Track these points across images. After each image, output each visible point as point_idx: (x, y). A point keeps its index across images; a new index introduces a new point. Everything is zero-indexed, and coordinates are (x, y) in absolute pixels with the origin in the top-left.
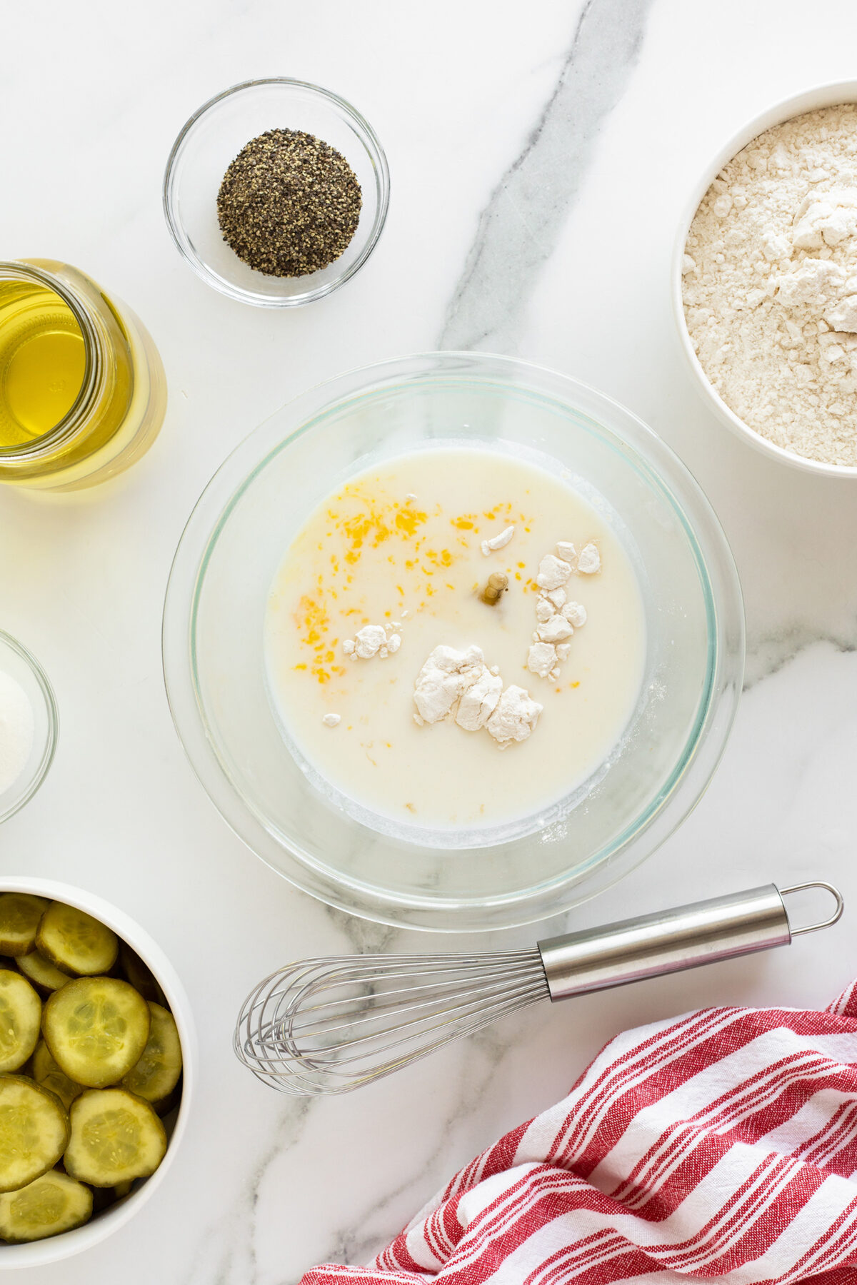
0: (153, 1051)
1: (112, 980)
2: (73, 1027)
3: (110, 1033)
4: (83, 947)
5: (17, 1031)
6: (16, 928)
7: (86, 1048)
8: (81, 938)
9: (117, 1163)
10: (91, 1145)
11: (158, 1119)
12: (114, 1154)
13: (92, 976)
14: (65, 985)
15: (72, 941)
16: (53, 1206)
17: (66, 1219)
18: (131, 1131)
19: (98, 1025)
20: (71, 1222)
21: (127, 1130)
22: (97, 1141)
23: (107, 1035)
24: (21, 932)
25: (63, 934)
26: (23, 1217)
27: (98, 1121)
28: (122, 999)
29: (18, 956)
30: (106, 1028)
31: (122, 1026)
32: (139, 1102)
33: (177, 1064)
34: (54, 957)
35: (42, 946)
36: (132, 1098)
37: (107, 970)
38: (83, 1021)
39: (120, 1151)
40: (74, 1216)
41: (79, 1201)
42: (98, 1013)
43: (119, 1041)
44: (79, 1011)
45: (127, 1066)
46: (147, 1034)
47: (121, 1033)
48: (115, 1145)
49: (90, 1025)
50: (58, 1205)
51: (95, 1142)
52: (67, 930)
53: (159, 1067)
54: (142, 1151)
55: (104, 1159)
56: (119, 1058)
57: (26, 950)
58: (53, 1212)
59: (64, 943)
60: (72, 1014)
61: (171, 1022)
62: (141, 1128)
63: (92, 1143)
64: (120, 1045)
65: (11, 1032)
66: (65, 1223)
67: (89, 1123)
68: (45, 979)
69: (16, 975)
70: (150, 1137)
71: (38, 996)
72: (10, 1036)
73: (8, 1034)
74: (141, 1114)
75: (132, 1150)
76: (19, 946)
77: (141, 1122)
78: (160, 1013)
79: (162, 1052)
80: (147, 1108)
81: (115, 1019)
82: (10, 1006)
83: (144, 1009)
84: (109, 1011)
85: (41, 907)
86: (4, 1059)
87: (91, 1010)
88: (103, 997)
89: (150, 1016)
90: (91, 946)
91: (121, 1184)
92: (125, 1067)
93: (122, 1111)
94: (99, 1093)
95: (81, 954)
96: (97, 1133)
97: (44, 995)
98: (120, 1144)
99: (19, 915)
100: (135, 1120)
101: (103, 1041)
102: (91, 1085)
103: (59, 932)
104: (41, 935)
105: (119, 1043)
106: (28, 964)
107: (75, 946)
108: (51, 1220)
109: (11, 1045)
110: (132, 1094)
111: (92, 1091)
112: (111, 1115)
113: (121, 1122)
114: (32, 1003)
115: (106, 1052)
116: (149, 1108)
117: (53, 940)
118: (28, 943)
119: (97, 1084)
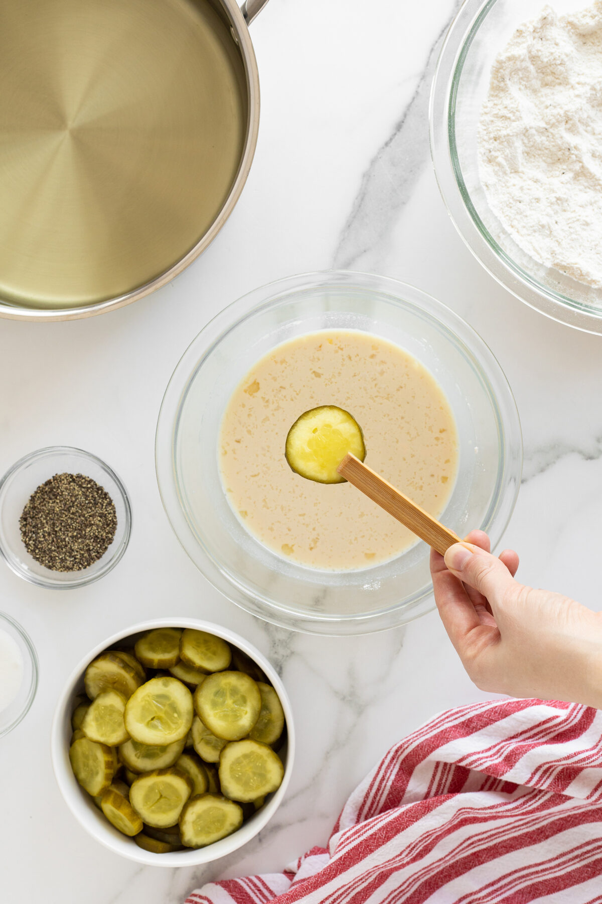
0: (265, 713)
1: (233, 672)
2: (214, 705)
3: (237, 705)
4: (210, 654)
5: (179, 714)
6: (165, 651)
7: (225, 717)
8: (207, 650)
9: (255, 786)
10: (237, 777)
11: (276, 754)
12: (252, 781)
13: (221, 671)
14: (204, 680)
15: (202, 652)
16: (218, 821)
17: (228, 828)
18: (260, 765)
19: (229, 701)
20: (230, 829)
21: (258, 764)
22: (240, 774)
23: (236, 706)
24: (169, 652)
25: (196, 649)
26: (201, 831)
27: (238, 762)
28: (240, 682)
29: (170, 667)
30: (234, 702)
31: (244, 700)
32: (262, 746)
33: (281, 718)
34: (194, 663)
35: (185, 658)
36: (258, 744)
37: (228, 666)
38: (220, 700)
39: (255, 778)
40: (232, 825)
41: (233, 814)
42: (228, 694)
43: (244, 709)
44: (217, 693)
45: (252, 724)
46: (260, 703)
47: (244, 705)
48: (251, 775)
49: (224, 702)
50: (221, 820)
51: (238, 775)
52: (198, 646)
53: (270, 722)
54: (269, 776)
55: (246, 785)
56: (246, 720)
57: (174, 663)
58: (219, 824)
59: (198, 654)
60: (212, 697)
61: (273, 692)
62: (266, 761)
63: (237, 776)
64: (245, 712)
65: (176, 715)
66: (227, 830)
67: (233, 764)
68: (191, 678)
69: (172, 679)
70: (272, 766)
71: (189, 690)
72: (176, 718)
73: (174, 717)
74: (264, 752)
75: (262, 776)
76: (170, 661)
77: (265, 758)
78: (266, 688)
79: (270, 712)
80: (267, 748)
81: (239, 696)
82: (172, 699)
83: (256, 687)
84: (234, 691)
85: (178, 635)
86: (174, 733)
87: (223, 693)
88: (229, 684)
89: (260, 691)
90: (214, 653)
91: (259, 798)
92: (251, 725)
93: (252, 753)
94: (236, 744)
95: (209, 659)
96: (239, 769)
97: (192, 689)
98: (254, 774)
99: (165, 643)
100: (261, 757)
101: (233, 711)
102: (231, 739)
103: (193, 647)
104: (183, 651)
105: (244, 710)
106: (177, 671)
107: (205, 655)
108: (218, 830)
109: (177, 723)
110: (256, 741)
111: (231, 743)
112: (246, 756)
113: (252, 760)
114: (185, 694)
115: (237, 717)
116: (269, 748)
117: (191, 653)
118: (175, 658)
119: (235, 738)
